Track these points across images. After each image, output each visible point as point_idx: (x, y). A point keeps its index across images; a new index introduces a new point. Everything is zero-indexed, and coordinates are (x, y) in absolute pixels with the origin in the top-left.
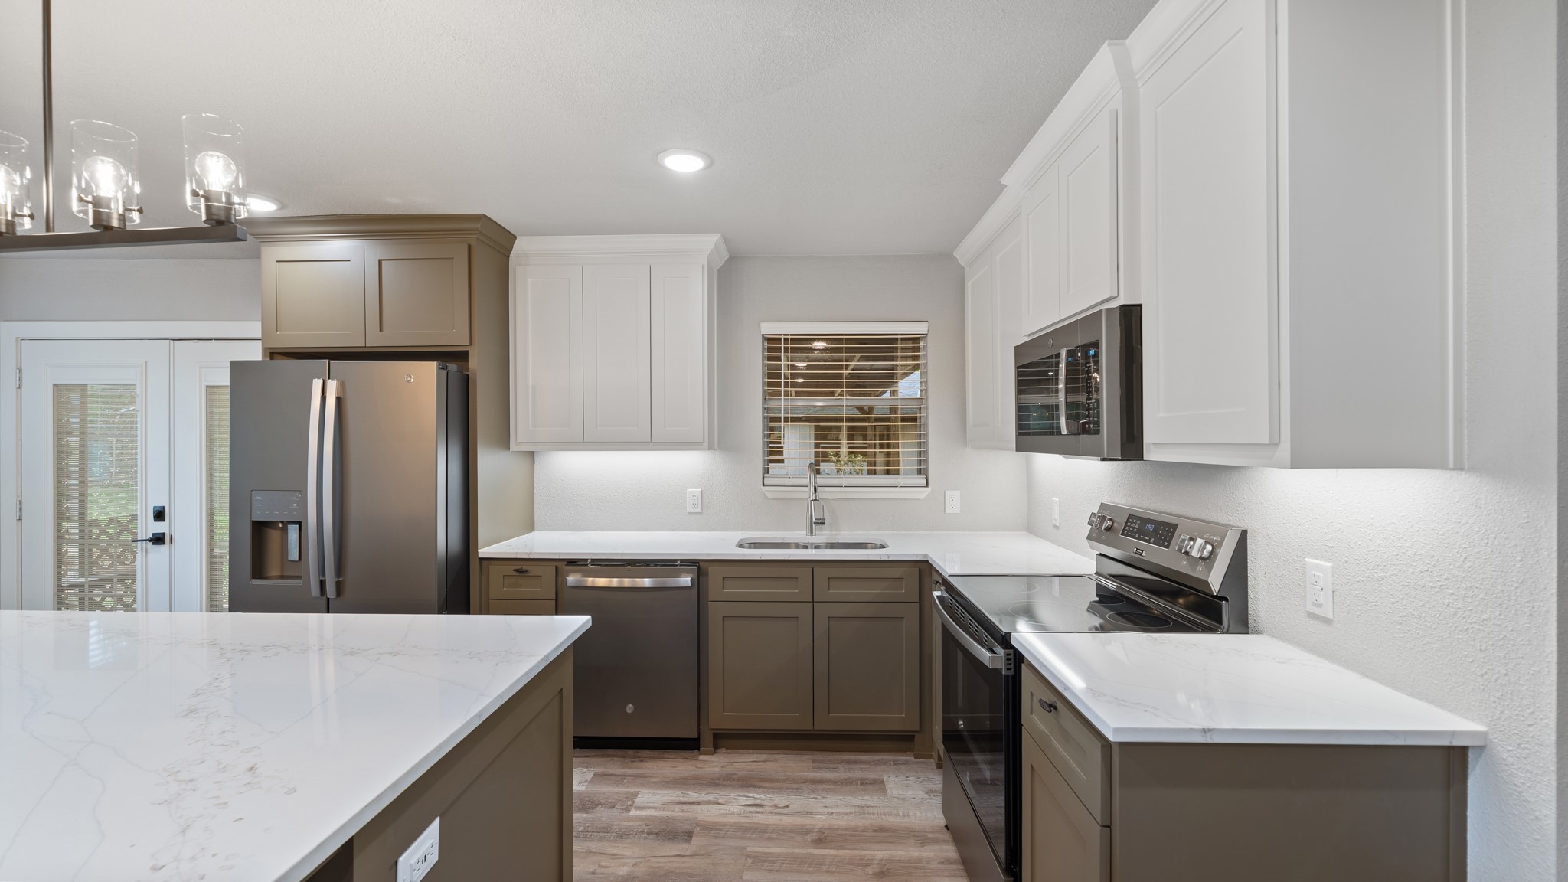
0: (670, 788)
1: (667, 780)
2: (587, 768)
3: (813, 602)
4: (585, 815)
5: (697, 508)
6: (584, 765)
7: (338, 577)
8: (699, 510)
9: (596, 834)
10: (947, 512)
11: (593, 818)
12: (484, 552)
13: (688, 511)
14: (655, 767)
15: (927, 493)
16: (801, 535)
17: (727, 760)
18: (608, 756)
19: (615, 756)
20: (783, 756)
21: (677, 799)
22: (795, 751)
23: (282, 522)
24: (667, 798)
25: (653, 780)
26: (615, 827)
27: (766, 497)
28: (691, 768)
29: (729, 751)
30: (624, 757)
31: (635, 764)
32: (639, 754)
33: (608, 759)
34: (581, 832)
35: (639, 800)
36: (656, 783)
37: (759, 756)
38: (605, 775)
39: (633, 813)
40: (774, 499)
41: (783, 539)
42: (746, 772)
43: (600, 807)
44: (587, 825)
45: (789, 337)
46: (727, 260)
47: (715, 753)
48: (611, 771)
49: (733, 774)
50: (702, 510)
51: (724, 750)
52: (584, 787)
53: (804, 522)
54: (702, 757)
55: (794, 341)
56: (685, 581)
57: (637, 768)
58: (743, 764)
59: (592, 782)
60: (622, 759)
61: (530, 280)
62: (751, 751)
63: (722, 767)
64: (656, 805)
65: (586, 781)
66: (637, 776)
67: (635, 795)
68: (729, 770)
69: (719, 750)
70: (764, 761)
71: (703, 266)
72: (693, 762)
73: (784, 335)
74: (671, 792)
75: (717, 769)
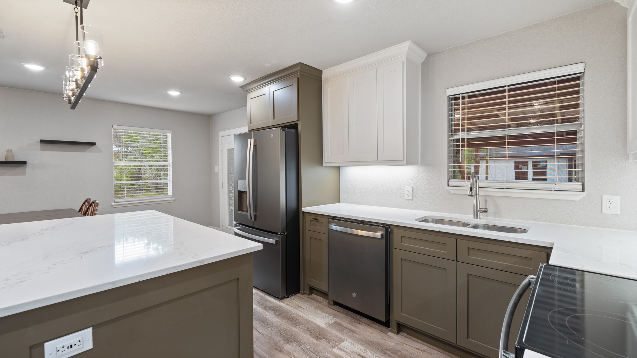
0: (361, 344)
1: (363, 339)
2: (334, 317)
3: (457, 261)
4: (315, 341)
5: (410, 197)
6: (334, 315)
7: (256, 213)
8: (411, 198)
9: (312, 353)
10: (604, 212)
11: (317, 344)
12: (304, 209)
13: (405, 198)
14: (363, 330)
15: (582, 196)
16: (470, 218)
17: (402, 341)
18: (347, 315)
19: (350, 316)
20: (437, 352)
21: (359, 352)
22: (448, 353)
23: (244, 191)
24: (355, 349)
25: (357, 336)
26: (322, 354)
27: (449, 193)
28: (379, 338)
29: (407, 336)
30: (353, 318)
31: (355, 324)
32: (361, 319)
33: (347, 316)
34: (307, 349)
35: (343, 345)
36: (357, 338)
37: (422, 346)
38: (339, 324)
39: (335, 350)
40: (455, 194)
41: (455, 219)
42: (407, 353)
43: (324, 339)
44: (312, 347)
45: (466, 95)
46: (426, 57)
47: (398, 333)
48: (342, 323)
49: (399, 351)
50: (412, 198)
51: (404, 334)
52: (326, 327)
53: (473, 210)
54: (390, 334)
55: (469, 97)
56: (378, 235)
57: (355, 326)
58: (409, 347)
59: (331, 325)
60: (351, 319)
61: (329, 89)
62: (419, 341)
63: (397, 344)
64: (347, 351)
65: (329, 324)
66: (352, 331)
67: (343, 340)
68: (399, 347)
69: (402, 333)
70: (423, 351)
71: (403, 63)
72: (383, 334)
73: (462, 94)
74: (360, 346)
75: (392, 344)
